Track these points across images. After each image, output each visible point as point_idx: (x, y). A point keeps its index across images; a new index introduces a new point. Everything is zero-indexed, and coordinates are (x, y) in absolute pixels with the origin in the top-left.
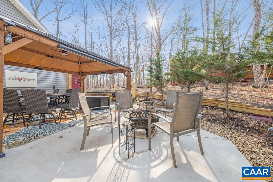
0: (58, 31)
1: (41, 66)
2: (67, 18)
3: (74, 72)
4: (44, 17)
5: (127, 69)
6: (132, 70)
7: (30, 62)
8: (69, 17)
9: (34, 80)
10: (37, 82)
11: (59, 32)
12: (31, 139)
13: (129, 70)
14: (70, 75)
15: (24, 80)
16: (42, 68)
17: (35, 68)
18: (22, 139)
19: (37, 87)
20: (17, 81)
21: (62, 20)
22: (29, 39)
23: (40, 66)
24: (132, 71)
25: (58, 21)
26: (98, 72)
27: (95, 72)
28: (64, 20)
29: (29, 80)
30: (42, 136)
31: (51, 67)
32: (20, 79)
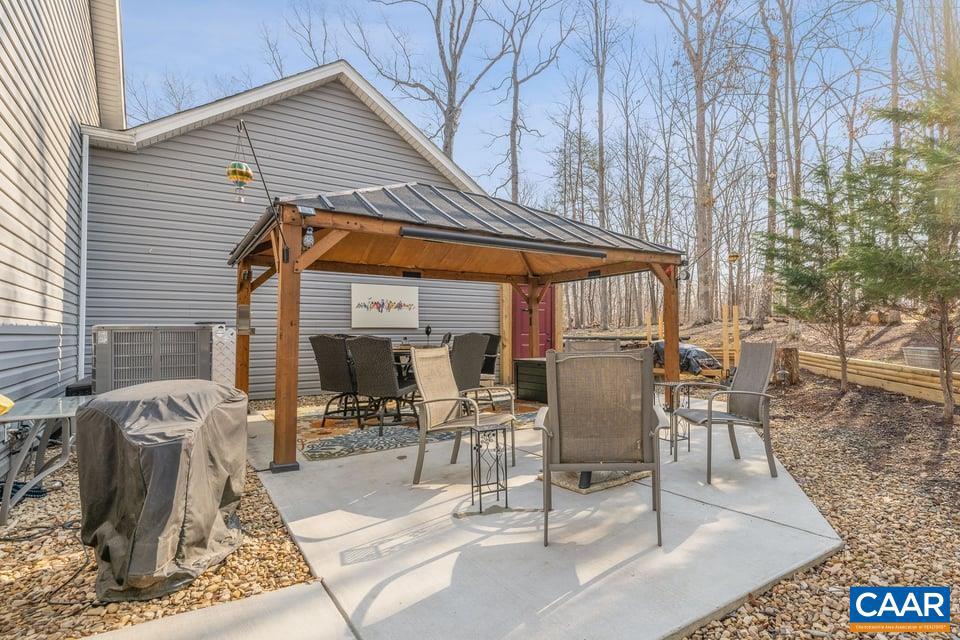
0: (514, 122)
1: (420, 267)
2: (544, 65)
3: (509, 276)
4: (472, 87)
5: (658, 259)
6: (683, 257)
7: (392, 258)
8: (550, 61)
9: (410, 307)
10: (416, 310)
11: (519, 123)
12: (351, 451)
13: (668, 260)
14: (507, 288)
15: (389, 308)
16: (422, 272)
17: (407, 274)
18: (338, 448)
19: (417, 326)
20: (375, 310)
21: (528, 78)
22: (340, 229)
23: (417, 268)
24: (683, 263)
25: (516, 84)
26: (579, 271)
27: (571, 271)
28: (534, 74)
29: (400, 306)
30: (373, 449)
31: (442, 266)
32: (380, 306)
